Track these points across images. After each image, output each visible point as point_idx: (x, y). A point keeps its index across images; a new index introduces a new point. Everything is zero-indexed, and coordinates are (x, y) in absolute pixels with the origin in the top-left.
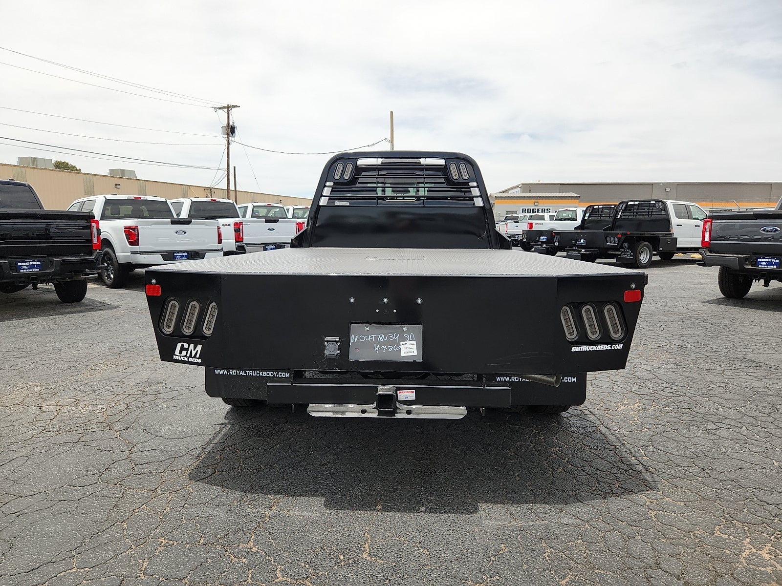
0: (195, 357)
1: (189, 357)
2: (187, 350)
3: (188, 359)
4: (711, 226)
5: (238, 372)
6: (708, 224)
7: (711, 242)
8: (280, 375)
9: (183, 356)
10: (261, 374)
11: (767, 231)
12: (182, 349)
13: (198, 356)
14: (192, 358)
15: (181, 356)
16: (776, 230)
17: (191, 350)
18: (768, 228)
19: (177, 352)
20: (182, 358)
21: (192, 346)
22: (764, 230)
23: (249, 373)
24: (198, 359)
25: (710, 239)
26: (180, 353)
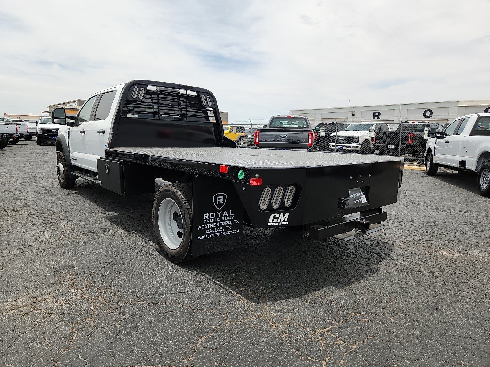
0: (284, 221)
1: (279, 223)
2: (278, 218)
3: (279, 224)
4: (259, 134)
5: (211, 236)
6: (258, 133)
7: (259, 142)
8: (234, 232)
9: (274, 223)
10: (223, 234)
11: (282, 137)
12: (275, 217)
13: (286, 220)
14: (282, 222)
15: (273, 223)
16: (286, 137)
17: (281, 217)
18: (282, 136)
19: (270, 220)
20: (274, 224)
21: (282, 215)
22: (281, 137)
23: (217, 234)
24: (286, 222)
25: (259, 141)
26: (273, 221)
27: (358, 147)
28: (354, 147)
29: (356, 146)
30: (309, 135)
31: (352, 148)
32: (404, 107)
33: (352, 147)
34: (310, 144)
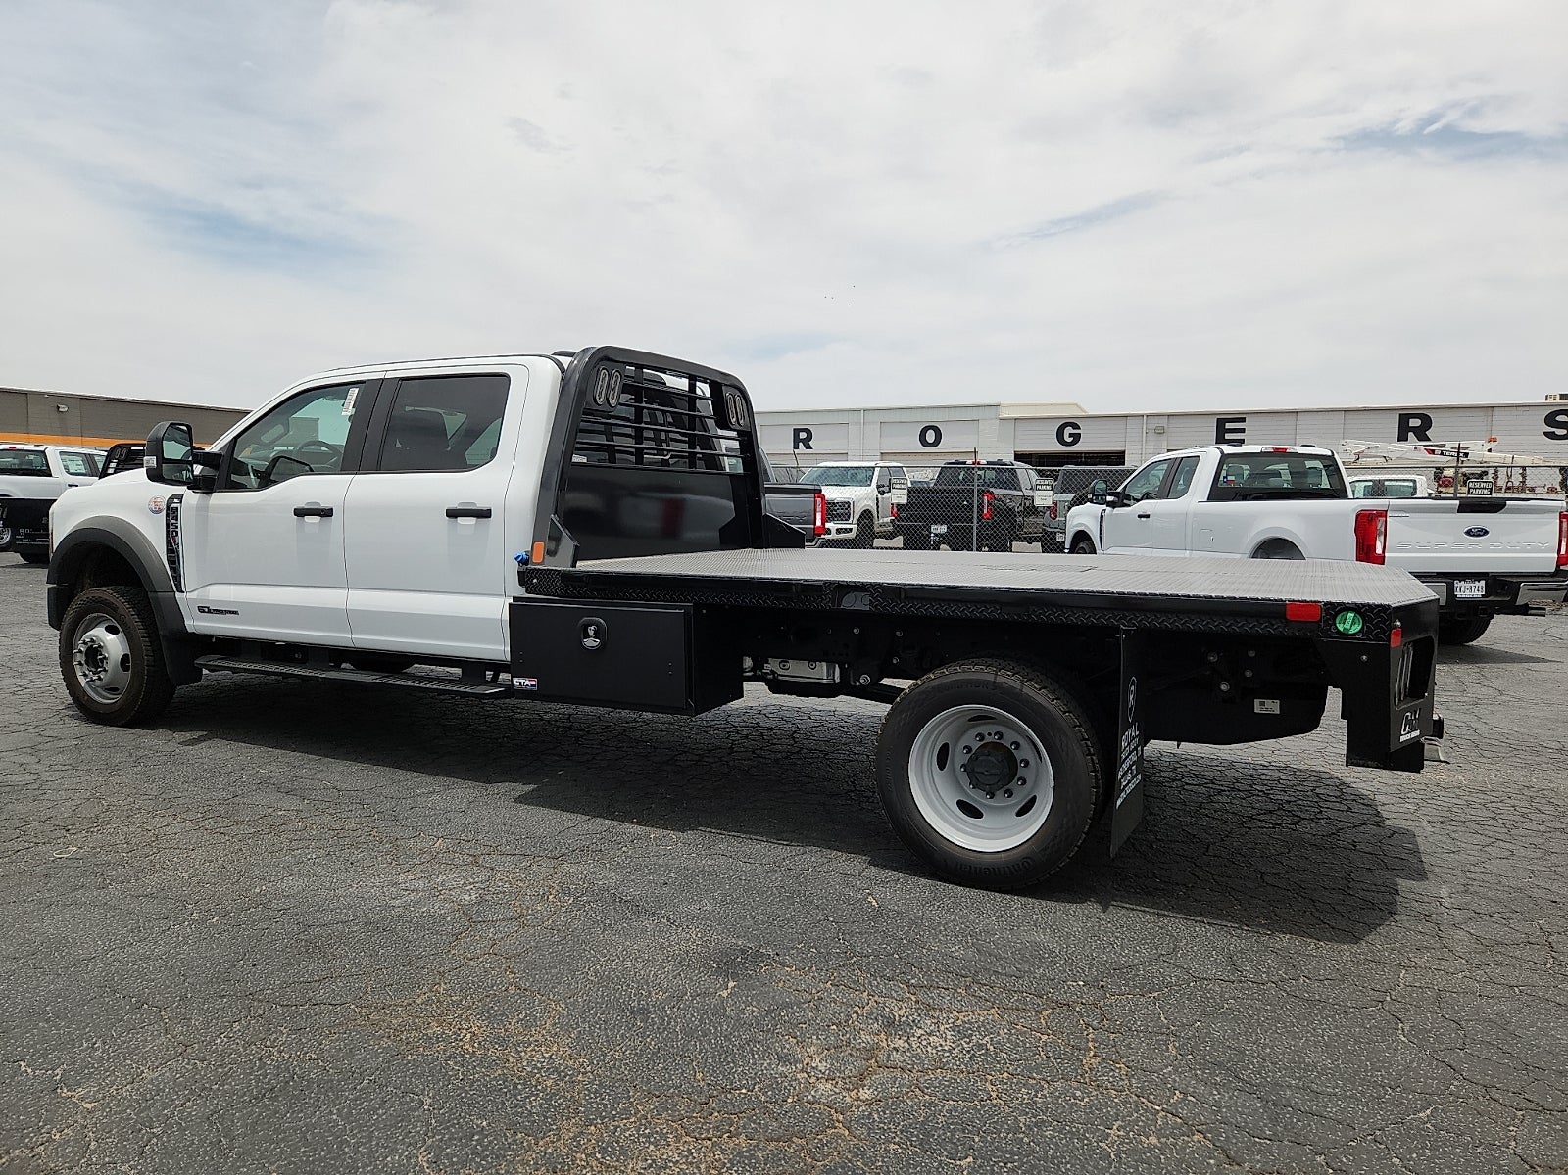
27: (851, 529)
28: (839, 531)
29: (845, 529)
30: (815, 502)
31: (833, 536)
32: (870, 416)
33: (833, 531)
34: (819, 527)
